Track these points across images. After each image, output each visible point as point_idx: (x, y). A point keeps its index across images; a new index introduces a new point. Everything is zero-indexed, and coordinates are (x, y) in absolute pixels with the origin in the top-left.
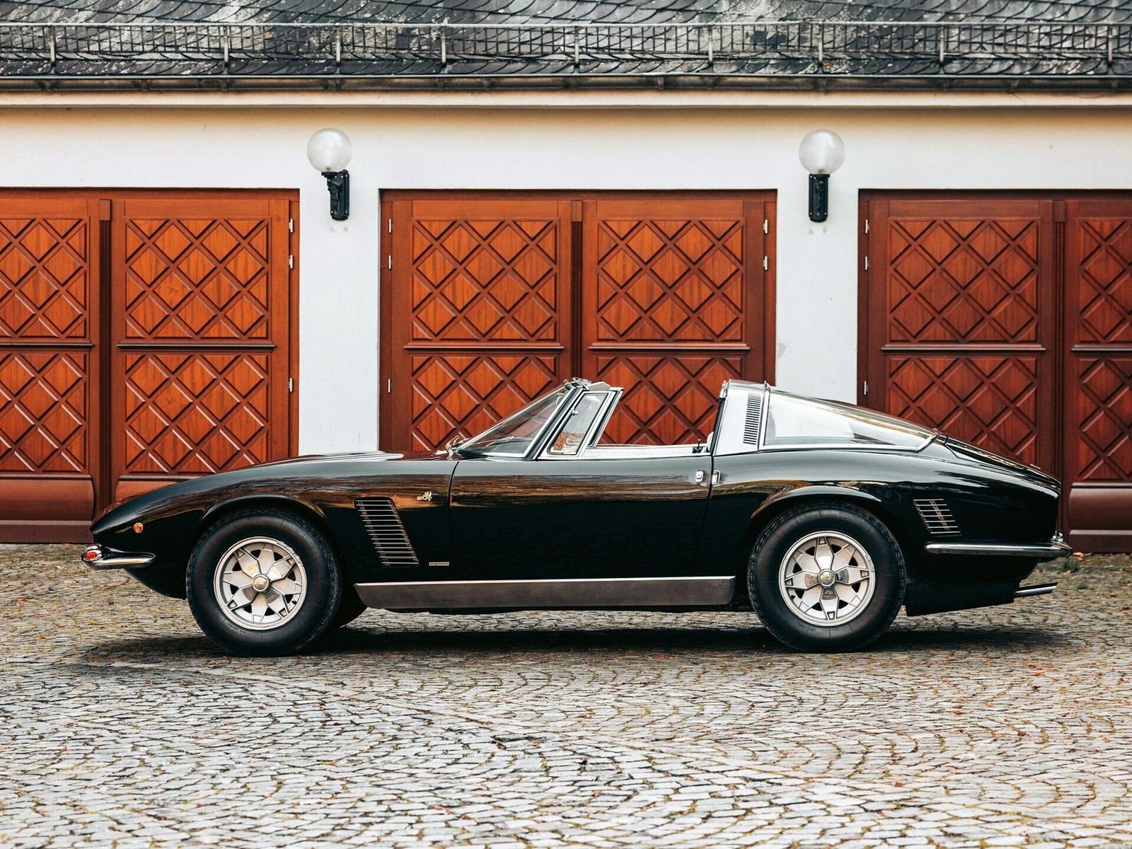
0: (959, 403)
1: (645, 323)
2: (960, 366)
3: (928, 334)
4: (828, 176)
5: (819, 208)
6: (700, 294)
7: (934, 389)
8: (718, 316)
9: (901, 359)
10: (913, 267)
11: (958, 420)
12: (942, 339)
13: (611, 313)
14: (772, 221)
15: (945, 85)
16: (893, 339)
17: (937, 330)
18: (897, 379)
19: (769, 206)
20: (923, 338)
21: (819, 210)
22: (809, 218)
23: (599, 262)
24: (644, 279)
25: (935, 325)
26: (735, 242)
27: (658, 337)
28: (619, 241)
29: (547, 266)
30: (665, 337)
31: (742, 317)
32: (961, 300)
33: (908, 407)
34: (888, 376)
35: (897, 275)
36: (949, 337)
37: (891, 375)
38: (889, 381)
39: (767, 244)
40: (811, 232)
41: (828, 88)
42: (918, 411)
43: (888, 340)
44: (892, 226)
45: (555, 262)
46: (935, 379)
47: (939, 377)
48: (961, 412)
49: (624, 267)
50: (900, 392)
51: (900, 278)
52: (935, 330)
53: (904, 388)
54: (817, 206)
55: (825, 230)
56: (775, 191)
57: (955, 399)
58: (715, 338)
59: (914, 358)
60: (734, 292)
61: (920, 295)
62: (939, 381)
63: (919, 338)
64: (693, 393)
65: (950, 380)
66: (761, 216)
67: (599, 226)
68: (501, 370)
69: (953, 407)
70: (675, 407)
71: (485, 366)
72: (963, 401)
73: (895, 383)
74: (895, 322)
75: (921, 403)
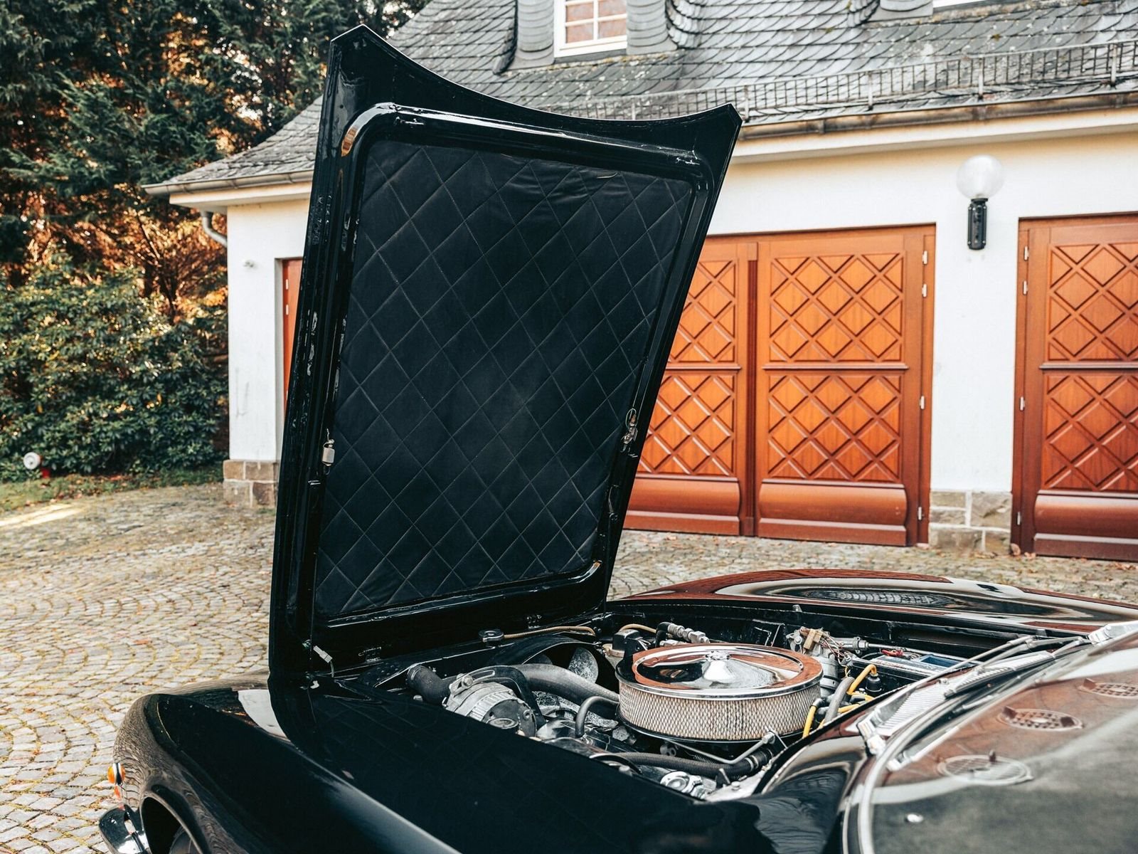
0: (1121, 418)
1: (813, 345)
2: (1123, 383)
3: (1088, 353)
4: (987, 200)
5: (978, 236)
6: (862, 320)
7: (1096, 405)
8: (879, 338)
9: (1060, 376)
10: (1075, 290)
11: (1121, 435)
12: (1105, 357)
13: (781, 338)
14: (931, 252)
15: (1118, 101)
16: (1052, 357)
17: (1099, 349)
18: (1055, 395)
19: (929, 240)
20: (1084, 357)
21: (977, 237)
22: (967, 247)
23: (772, 294)
24: (812, 308)
25: (1097, 344)
26: (895, 273)
27: (823, 358)
28: (789, 276)
29: (728, 298)
30: (830, 358)
31: (901, 340)
32: (1125, 320)
33: (1067, 422)
34: (1045, 392)
35: (1057, 298)
36: (1112, 355)
37: (1049, 392)
38: (1047, 398)
39: (927, 273)
40: (970, 260)
41: (988, 117)
42: (1077, 425)
43: (1046, 358)
44: (1052, 252)
45: (734, 296)
46: (1096, 395)
47: (1100, 394)
48: (1124, 427)
49: (794, 298)
50: (1058, 408)
51: (1060, 300)
52: (1097, 349)
53: (1062, 403)
54: (975, 232)
55: (983, 258)
56: (934, 225)
57: (1117, 414)
58: (875, 358)
59: (1074, 376)
60: (894, 317)
61: (1081, 315)
62: (1100, 398)
63: (1079, 357)
64: (854, 408)
65: (1113, 396)
66: (922, 248)
67: (772, 264)
68: (688, 386)
69: (1115, 423)
70: (838, 419)
71: (675, 384)
72: (1126, 417)
73: (1053, 399)
74: (1054, 343)
75: (1080, 418)
